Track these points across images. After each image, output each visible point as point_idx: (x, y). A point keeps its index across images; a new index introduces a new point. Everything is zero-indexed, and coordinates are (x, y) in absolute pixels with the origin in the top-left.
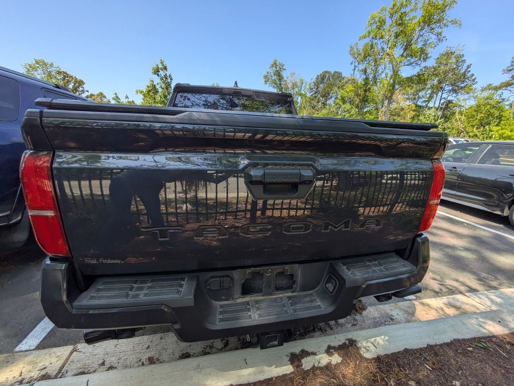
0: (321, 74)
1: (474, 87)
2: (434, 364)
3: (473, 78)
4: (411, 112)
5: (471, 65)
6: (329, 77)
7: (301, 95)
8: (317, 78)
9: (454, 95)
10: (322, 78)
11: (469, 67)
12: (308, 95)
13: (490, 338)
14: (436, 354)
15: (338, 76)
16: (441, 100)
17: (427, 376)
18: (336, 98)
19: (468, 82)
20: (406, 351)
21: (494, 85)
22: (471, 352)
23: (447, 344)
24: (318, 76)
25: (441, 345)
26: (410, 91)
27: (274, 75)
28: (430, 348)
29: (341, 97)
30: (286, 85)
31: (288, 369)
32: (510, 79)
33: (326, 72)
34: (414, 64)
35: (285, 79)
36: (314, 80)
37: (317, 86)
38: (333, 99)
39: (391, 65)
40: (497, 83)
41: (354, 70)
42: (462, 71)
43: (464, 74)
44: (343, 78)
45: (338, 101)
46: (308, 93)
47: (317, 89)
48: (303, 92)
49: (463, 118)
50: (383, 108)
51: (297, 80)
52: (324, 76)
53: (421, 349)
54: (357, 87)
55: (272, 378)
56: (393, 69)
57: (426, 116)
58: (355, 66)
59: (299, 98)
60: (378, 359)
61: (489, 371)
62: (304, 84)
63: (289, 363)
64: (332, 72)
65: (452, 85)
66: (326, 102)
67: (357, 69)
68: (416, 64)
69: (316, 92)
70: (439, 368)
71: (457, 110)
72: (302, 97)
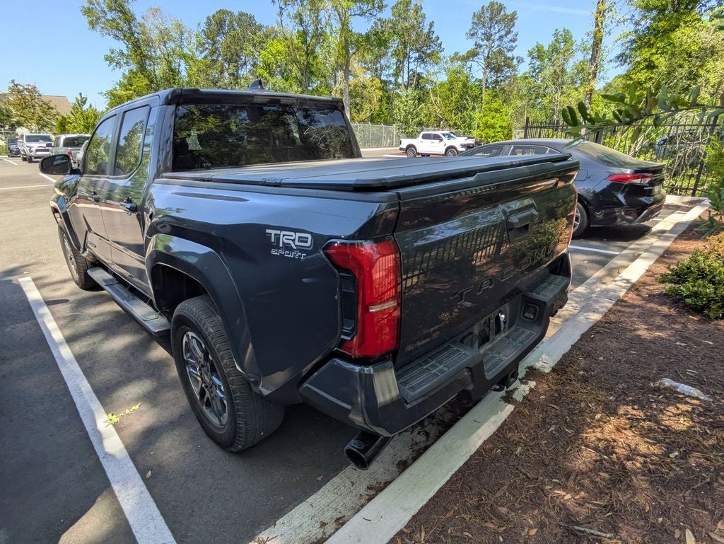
0: (214, 16)
1: (441, 54)
2: (583, 355)
3: (439, 42)
4: (377, 91)
5: (433, 22)
6: (231, 22)
7: (184, 56)
8: (209, 23)
9: (423, 65)
10: (219, 24)
11: (432, 25)
12: (200, 57)
13: (597, 325)
14: (580, 349)
15: (246, 21)
16: (409, 73)
17: (586, 364)
18: (254, 65)
19: (434, 48)
20: (564, 356)
21: (461, 54)
22: (594, 337)
23: (580, 340)
24: (208, 18)
25: (577, 342)
26: (369, 57)
27: (111, 9)
28: (574, 346)
29: (264, 62)
30: (144, 33)
31: (510, 408)
32: (474, 47)
33: (222, 12)
34: (367, 14)
35: (139, 20)
36: (203, 27)
37: (213, 40)
38: (249, 67)
39: (336, 13)
40: (463, 53)
41: (281, 14)
42: (426, 31)
43: (428, 36)
44: (260, 27)
45: (260, 71)
46: (197, 54)
47: (213, 45)
48: (186, 51)
49: (439, 99)
50: (337, 85)
51: (169, 26)
52: (221, 21)
53: (570, 350)
54: (291, 49)
55: (506, 420)
56: (341, 20)
57: (403, 99)
58: (281, 8)
59: (183, 63)
60: (554, 370)
61: (609, 343)
62: (186, 35)
63: (507, 404)
64: (236, 14)
65: (418, 51)
66: (237, 71)
67: (285, 14)
68: (370, 14)
69: (213, 53)
70: (587, 355)
71: (429, 87)
72: (186, 62)
